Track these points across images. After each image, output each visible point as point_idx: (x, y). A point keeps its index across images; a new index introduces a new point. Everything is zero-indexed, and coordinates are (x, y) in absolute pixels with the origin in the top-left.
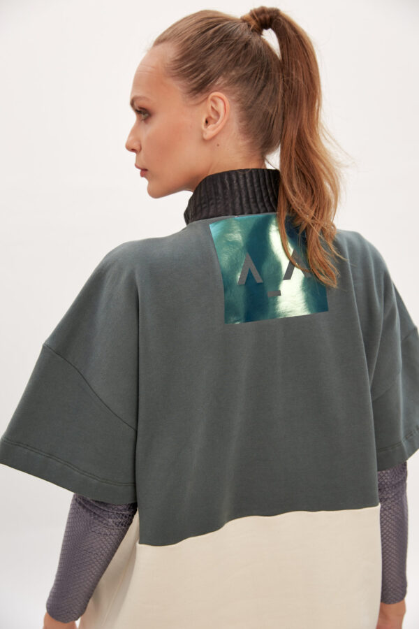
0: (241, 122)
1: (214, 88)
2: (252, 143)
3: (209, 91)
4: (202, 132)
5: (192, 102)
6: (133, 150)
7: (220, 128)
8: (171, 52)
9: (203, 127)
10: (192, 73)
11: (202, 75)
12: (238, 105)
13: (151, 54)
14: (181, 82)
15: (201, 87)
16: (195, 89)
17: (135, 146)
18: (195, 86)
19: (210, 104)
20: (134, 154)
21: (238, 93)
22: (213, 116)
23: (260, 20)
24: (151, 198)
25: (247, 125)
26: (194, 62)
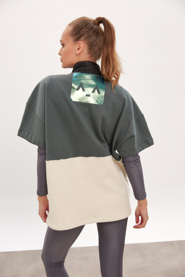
0: (88, 50)
1: (80, 40)
2: (90, 56)
3: (79, 41)
4: (76, 52)
5: (74, 44)
6: (60, 55)
7: (80, 51)
8: (71, 28)
9: (76, 50)
10: (75, 35)
11: (78, 36)
12: (87, 45)
13: (67, 28)
14: (72, 38)
15: (77, 40)
16: (75, 40)
17: (60, 53)
18: (75, 39)
19: (79, 44)
20: (60, 56)
21: (87, 42)
22: (80, 48)
23: (98, 21)
24: (63, 68)
25: (90, 51)
26: (76, 32)
